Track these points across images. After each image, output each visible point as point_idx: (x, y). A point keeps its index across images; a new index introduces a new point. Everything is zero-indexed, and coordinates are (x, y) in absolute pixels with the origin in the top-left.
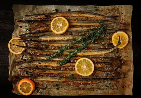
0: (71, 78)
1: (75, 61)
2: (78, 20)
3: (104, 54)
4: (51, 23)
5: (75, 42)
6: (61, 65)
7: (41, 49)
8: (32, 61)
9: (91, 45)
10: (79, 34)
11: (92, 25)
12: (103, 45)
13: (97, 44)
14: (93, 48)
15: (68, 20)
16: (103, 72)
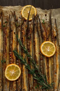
0: (3, 60)
1: (18, 64)
2: (53, 65)
3: (24, 89)
4: (50, 41)
5: (34, 63)
6: (14, 52)
7: (27, 34)
8: (16, 26)
9: (32, 77)
10: (41, 66)
11: (49, 77)
12: (33, 88)
13: (34, 82)
14: (30, 78)
15: (53, 56)
16: (9, 89)
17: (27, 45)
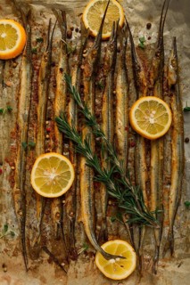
1: (67, 154)
2: (163, 161)
3: (81, 222)
4: (158, 97)
6: (57, 121)
8: (67, 53)
9: (103, 191)
10: (129, 164)
11: (150, 193)
12: (105, 220)
13: (107, 205)
14: (97, 194)
15: (163, 138)
16: (40, 219)
17: (95, 105)
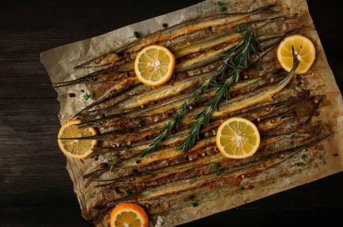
0: (215, 172)
1: (213, 131)
2: (191, 41)
3: (272, 97)
4: (134, 65)
5: (200, 91)
6: (186, 151)
7: (132, 130)
8: (121, 162)
9: (238, 86)
10: (204, 71)
11: (225, 43)
12: (263, 77)
13: (248, 79)
14: (242, 91)
16: (282, 137)
17: (160, 121)
